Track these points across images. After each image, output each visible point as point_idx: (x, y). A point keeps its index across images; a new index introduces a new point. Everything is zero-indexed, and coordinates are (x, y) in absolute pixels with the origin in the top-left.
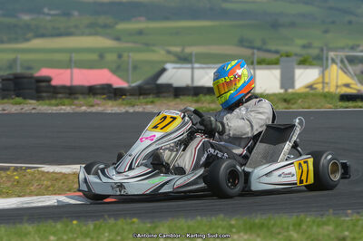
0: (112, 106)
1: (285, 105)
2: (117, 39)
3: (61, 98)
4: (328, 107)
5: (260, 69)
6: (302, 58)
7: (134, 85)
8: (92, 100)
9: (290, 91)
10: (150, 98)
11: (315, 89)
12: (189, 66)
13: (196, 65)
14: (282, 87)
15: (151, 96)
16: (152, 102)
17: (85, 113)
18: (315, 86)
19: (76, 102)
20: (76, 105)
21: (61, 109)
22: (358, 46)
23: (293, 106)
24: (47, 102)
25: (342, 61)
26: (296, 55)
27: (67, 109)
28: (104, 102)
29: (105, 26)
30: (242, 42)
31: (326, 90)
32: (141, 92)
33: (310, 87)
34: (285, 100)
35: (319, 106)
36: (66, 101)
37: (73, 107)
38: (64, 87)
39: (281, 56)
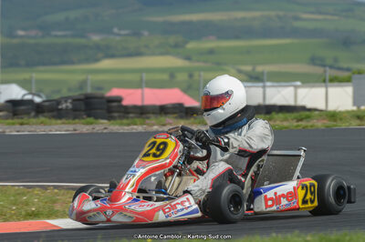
1: (358, 122)
5: (332, 86)
9: (363, 108)
12: (261, 84)
13: (268, 84)
14: (354, 104)
30: (313, 61)
34: (359, 117)
39: (354, 73)
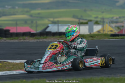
0: (32, 40)
4: (106, 39)
5: (81, 26)
9: (92, 33)
11: (101, 32)
12: (57, 25)
14: (89, 32)
16: (46, 38)
21: (14, 41)
23: (95, 39)
25: (109, 22)
29: (27, 12)
30: (74, 17)
31: (104, 33)
32: (41, 34)
34: (91, 37)
35: (103, 38)
36: (16, 38)
37: (18, 40)
38: (14, 33)
39: (89, 21)
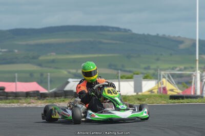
0: (41, 104)
2: (40, 65)
3: (12, 99)
5: (122, 81)
6: (146, 75)
7: (51, 91)
8: (29, 100)
9: (140, 93)
10: (62, 98)
11: (154, 92)
14: (135, 92)
15: (63, 97)
16: (64, 101)
17: (26, 108)
18: (154, 91)
19: (20, 101)
20: (20, 103)
21: (12, 105)
22: (176, 68)
23: (143, 102)
24: (4, 101)
25: (168, 77)
26: (142, 73)
27: (16, 105)
28: (36, 101)
30: (110, 66)
32: (56, 95)
33: (151, 91)
34: (139, 99)
35: (158, 102)
36: (15, 101)
38: (12, 93)
39: (134, 74)
